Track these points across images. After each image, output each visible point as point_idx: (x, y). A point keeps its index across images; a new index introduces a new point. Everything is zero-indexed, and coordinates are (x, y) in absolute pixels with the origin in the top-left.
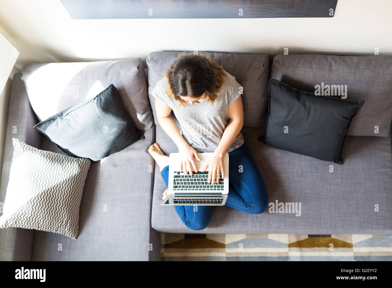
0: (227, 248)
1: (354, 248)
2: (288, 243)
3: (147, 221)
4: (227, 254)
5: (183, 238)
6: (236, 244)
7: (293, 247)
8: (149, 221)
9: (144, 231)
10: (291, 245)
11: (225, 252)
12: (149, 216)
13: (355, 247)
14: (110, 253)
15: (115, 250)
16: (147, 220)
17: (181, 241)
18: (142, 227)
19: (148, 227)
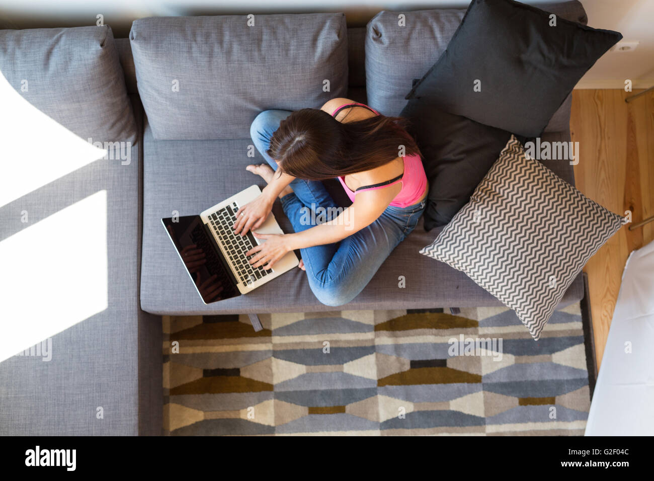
0: (276, 335)
1: (479, 328)
2: (372, 323)
3: (133, 299)
4: (275, 345)
5: (201, 322)
6: (288, 330)
7: (383, 329)
8: (135, 298)
9: (128, 316)
10: (378, 328)
11: (271, 342)
12: (135, 290)
13: (481, 327)
14: (72, 356)
15: (81, 350)
16: (131, 298)
17: (197, 326)
18: (125, 309)
19: (135, 308)
